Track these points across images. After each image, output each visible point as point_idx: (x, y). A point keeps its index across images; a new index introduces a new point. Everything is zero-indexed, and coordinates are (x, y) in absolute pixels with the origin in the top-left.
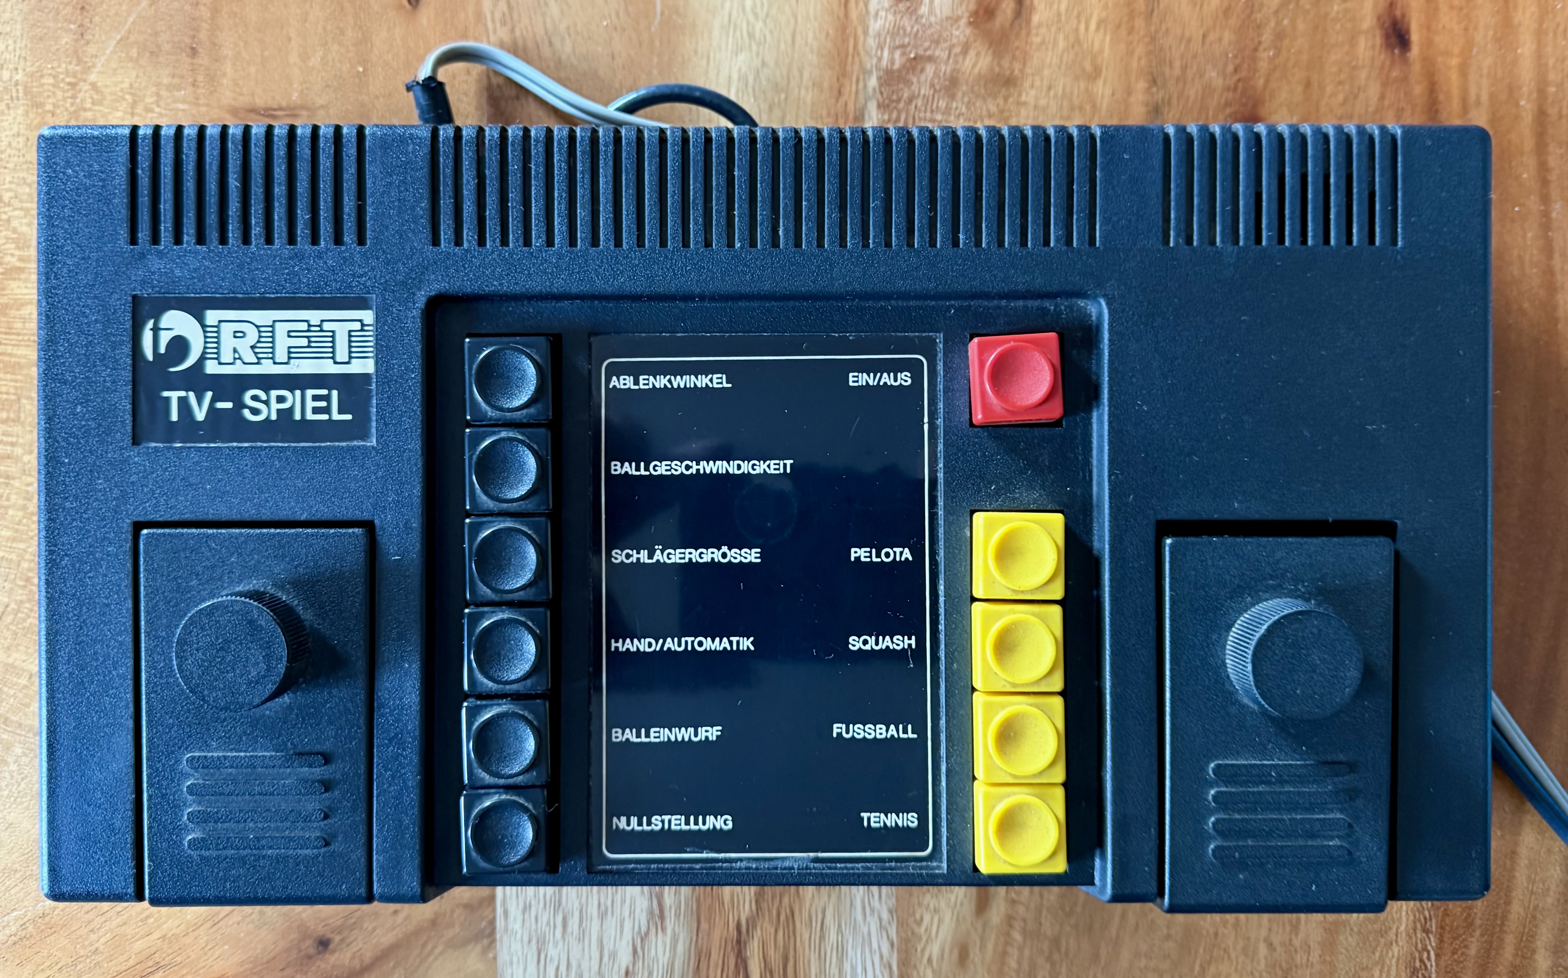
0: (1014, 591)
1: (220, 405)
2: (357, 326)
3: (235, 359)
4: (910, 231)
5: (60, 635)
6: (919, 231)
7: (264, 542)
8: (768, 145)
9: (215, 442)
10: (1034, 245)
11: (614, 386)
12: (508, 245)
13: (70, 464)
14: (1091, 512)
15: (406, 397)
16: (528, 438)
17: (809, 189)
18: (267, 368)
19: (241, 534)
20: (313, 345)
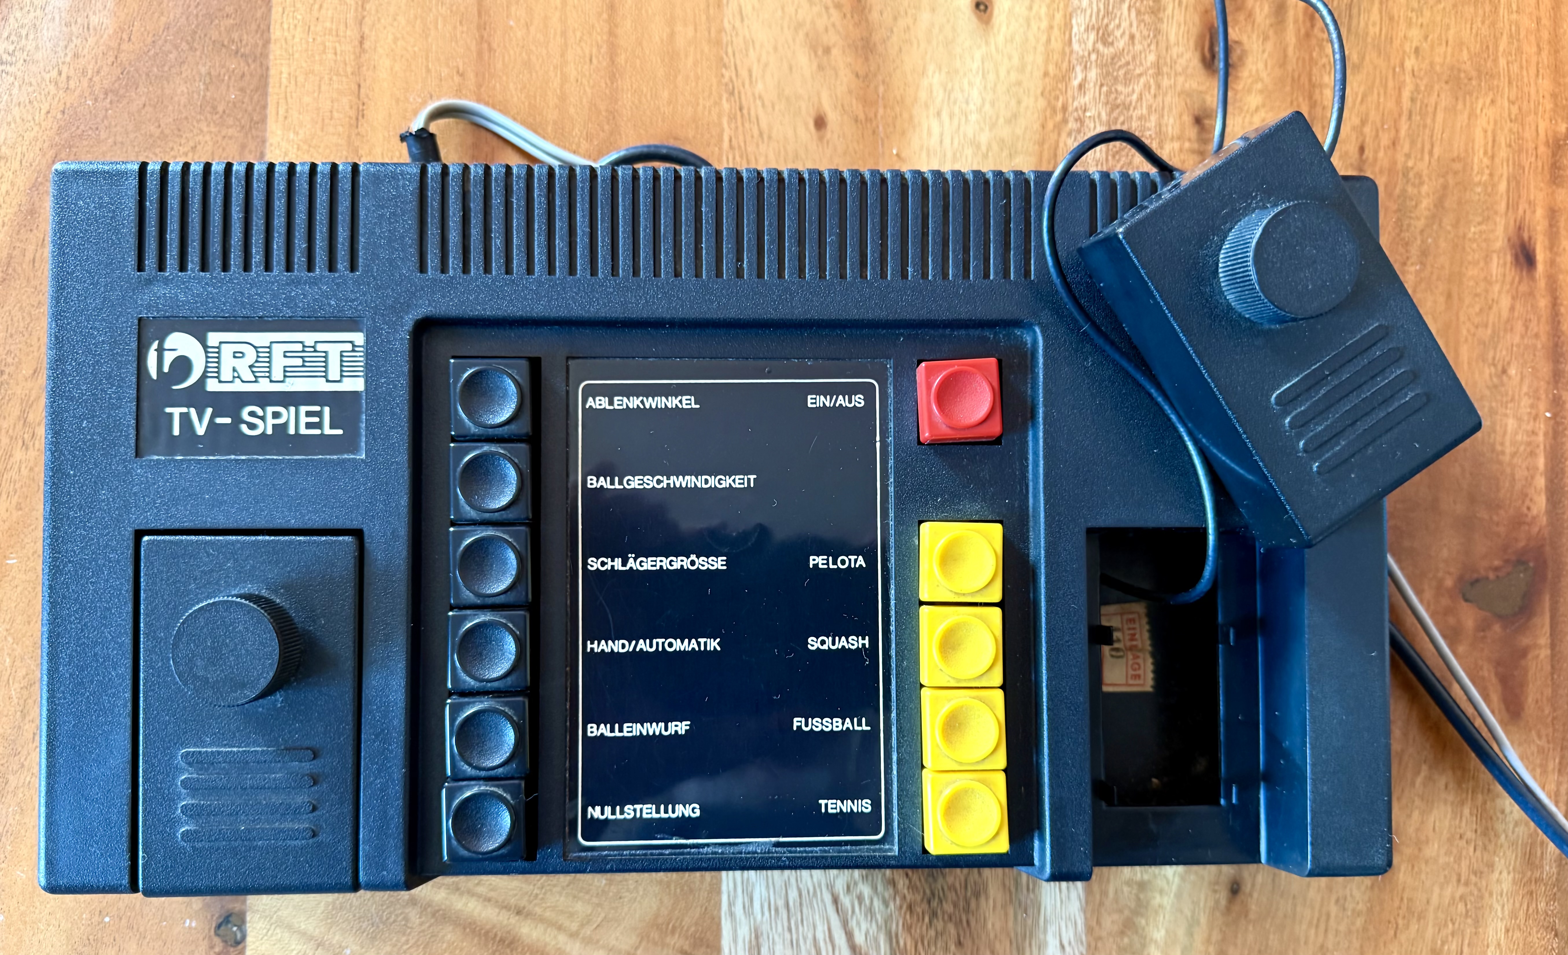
0: (956, 593)
1: (219, 420)
2: (349, 347)
3: (234, 377)
4: (863, 264)
5: (62, 638)
6: (871, 264)
7: (260, 548)
8: (733, 185)
9: (214, 455)
10: (975, 278)
11: (590, 406)
12: (490, 273)
13: (75, 476)
14: (1028, 522)
15: (393, 414)
16: (509, 452)
17: (770, 225)
18: (264, 386)
19: (238, 541)
20: (307, 364)
